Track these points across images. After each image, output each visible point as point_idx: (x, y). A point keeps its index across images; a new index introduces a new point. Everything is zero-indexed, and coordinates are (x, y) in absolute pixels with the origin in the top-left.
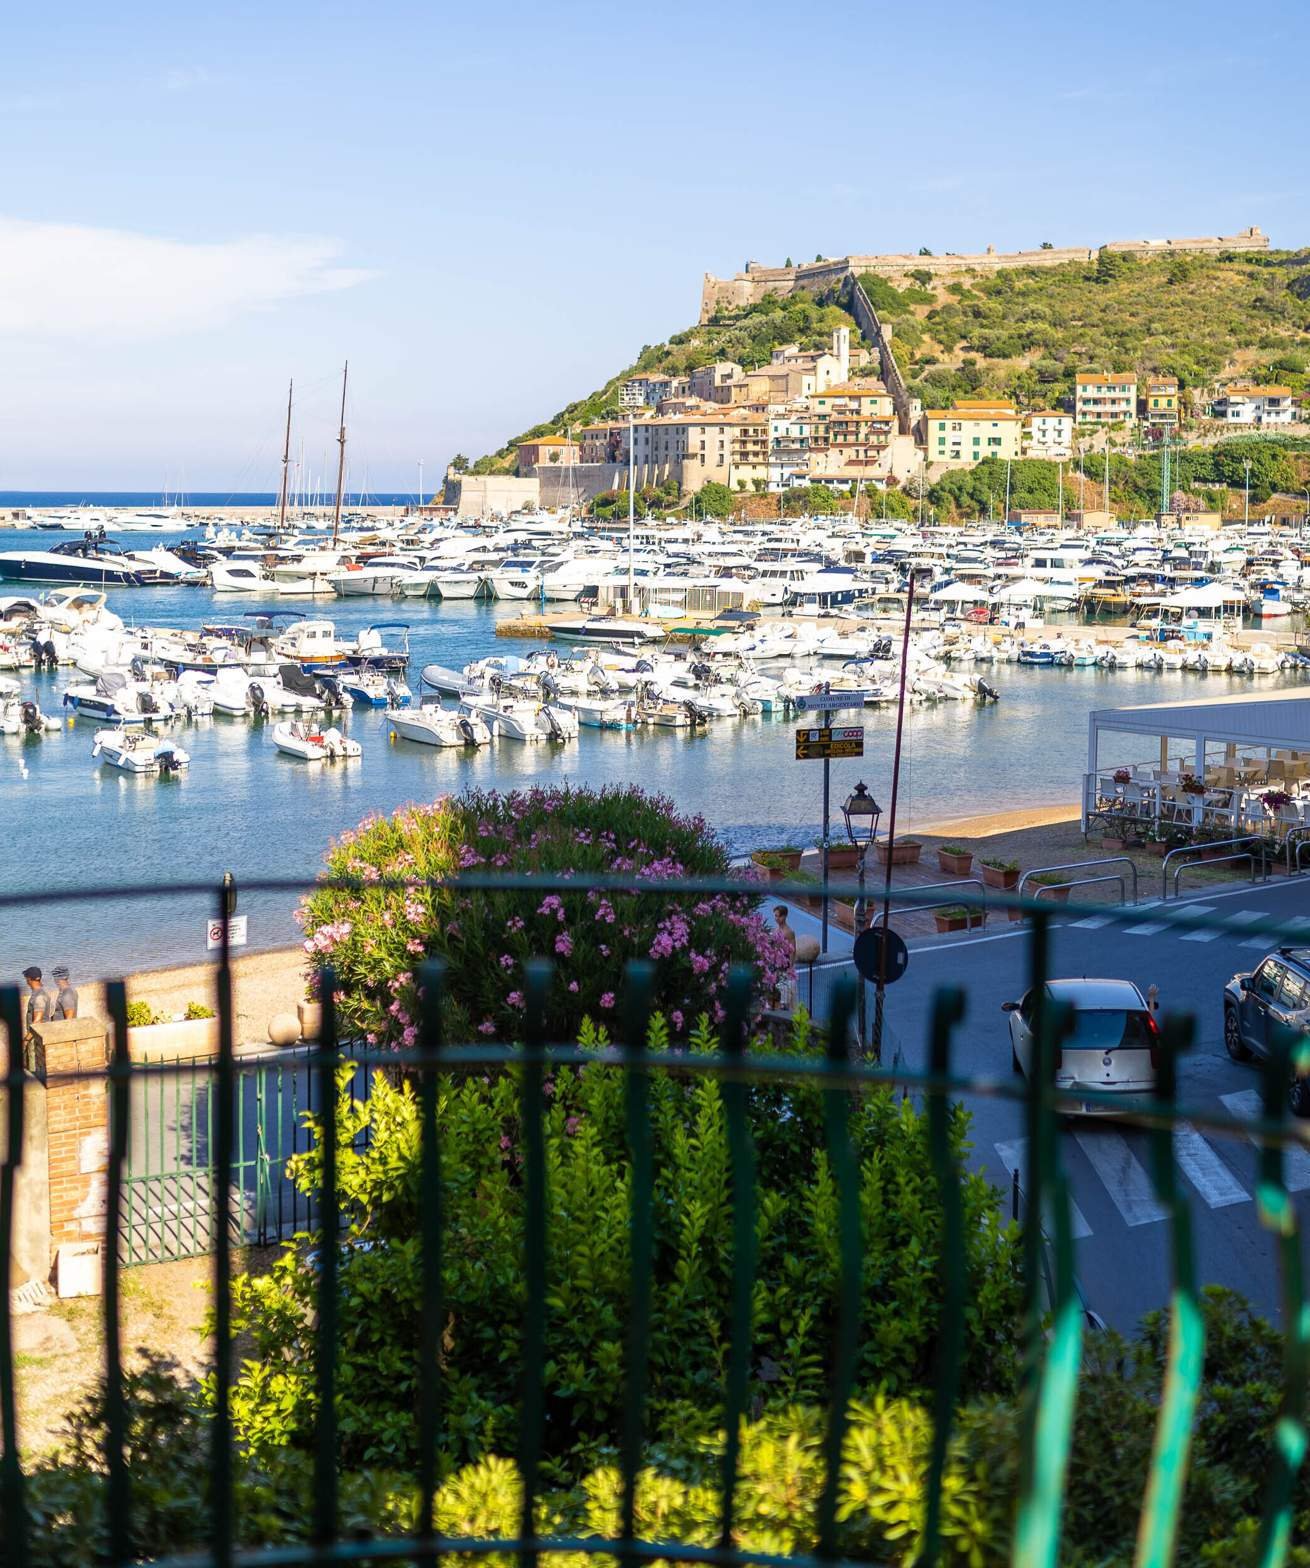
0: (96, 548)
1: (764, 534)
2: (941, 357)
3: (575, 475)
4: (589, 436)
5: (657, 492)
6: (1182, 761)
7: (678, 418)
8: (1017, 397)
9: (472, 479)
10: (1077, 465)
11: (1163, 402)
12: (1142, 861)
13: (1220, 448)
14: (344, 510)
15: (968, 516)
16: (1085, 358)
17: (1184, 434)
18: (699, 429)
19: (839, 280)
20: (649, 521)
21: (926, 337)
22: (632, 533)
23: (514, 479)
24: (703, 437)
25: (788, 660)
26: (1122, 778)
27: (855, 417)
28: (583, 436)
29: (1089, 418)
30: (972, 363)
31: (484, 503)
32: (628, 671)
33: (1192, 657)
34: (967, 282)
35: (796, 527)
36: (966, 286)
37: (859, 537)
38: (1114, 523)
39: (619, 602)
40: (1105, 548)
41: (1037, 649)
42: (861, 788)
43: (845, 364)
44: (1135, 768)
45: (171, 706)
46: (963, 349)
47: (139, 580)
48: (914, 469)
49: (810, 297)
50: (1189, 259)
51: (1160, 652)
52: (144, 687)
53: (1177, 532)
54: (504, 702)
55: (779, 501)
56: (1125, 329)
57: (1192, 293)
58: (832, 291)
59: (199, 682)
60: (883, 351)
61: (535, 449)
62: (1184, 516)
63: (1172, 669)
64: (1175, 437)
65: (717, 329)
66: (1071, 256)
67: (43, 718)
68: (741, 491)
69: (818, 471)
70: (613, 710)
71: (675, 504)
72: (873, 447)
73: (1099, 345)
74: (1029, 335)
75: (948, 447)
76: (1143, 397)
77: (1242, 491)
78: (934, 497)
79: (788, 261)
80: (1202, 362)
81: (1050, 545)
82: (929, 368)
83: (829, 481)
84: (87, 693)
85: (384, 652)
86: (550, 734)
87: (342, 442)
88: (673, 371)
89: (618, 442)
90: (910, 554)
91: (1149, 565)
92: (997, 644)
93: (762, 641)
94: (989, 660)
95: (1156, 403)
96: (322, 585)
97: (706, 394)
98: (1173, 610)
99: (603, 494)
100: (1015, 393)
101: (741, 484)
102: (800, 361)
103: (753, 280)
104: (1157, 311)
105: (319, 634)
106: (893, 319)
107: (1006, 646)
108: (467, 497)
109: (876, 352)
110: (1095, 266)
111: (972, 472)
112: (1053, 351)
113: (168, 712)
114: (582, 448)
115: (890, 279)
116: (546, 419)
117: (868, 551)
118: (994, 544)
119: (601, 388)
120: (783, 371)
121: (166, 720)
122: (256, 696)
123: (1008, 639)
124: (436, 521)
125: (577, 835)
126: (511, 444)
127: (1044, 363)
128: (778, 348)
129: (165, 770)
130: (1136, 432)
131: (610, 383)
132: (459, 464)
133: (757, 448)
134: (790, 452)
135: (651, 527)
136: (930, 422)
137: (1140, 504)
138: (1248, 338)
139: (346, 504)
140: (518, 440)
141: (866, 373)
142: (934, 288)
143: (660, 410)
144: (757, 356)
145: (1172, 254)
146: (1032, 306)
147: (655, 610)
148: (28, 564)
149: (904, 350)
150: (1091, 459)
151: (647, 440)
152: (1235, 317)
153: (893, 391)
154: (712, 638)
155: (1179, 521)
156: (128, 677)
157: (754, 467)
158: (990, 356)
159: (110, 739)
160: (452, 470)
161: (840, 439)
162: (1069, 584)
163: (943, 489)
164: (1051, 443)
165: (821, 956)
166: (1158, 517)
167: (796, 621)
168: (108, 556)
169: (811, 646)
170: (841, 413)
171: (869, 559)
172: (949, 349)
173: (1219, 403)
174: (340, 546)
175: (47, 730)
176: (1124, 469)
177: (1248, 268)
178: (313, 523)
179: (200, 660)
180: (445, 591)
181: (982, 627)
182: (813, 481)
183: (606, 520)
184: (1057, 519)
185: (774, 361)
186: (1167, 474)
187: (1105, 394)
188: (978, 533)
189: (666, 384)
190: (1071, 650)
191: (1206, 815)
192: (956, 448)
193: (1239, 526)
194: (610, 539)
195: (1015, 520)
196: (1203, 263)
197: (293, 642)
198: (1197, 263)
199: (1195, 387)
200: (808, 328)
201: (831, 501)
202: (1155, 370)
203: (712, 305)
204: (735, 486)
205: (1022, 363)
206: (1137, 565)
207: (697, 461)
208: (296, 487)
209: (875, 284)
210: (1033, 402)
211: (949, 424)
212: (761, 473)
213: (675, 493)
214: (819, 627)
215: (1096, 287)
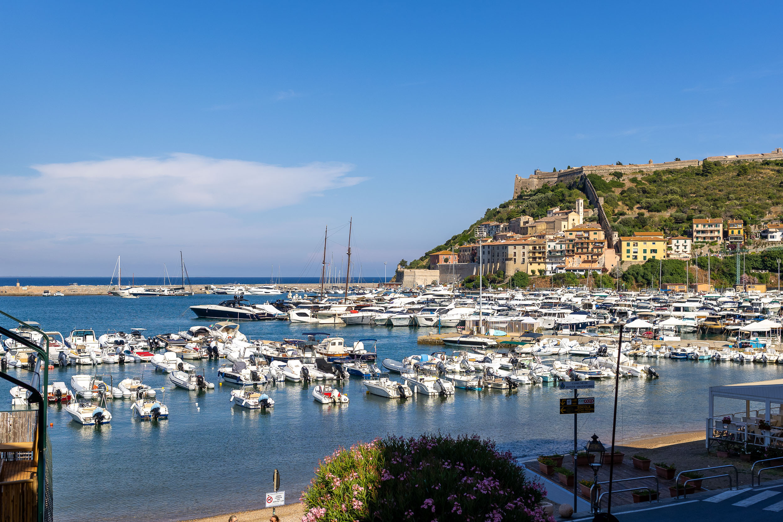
0: (239, 303)
1: (544, 295)
2: (627, 212)
3: (456, 269)
4: (462, 250)
5: (494, 276)
6: (757, 412)
7: (503, 242)
8: (664, 230)
9: (409, 271)
10: (694, 262)
11: (736, 232)
12: (740, 465)
13: (765, 253)
14: (350, 285)
15: (641, 286)
16: (697, 212)
17: (747, 247)
18: (513, 247)
19: (578, 177)
20: (490, 289)
21: (620, 203)
22: (481, 295)
23: (428, 270)
24: (515, 251)
25: (557, 357)
26: (727, 421)
27: (587, 241)
28: (459, 251)
29: (699, 240)
30: (642, 214)
31: (414, 281)
32: (480, 362)
33: (759, 356)
34: (639, 177)
35: (559, 292)
36: (639, 179)
37: (589, 297)
38: (713, 290)
39: (475, 328)
40: (709, 302)
41: (679, 351)
42: (595, 437)
43: (582, 216)
44: (733, 415)
45: (266, 377)
46: (637, 208)
47: (257, 318)
48: (615, 264)
49: (565, 185)
50: (747, 164)
51: (742, 353)
52: (254, 368)
53: (744, 294)
54: (420, 377)
55: (551, 280)
56: (716, 197)
57: (749, 180)
58: (575, 182)
59: (279, 366)
60: (600, 209)
61: (437, 256)
62: (747, 286)
63: (748, 362)
64: (742, 248)
65: (522, 201)
66: (689, 164)
67: (207, 383)
68: (533, 275)
69: (569, 266)
70: (472, 381)
71: (502, 281)
72: (595, 255)
73: (704, 205)
74: (670, 201)
75: (631, 254)
76: (726, 229)
77: (777, 274)
78: (624, 277)
79: (554, 169)
80: (755, 213)
81: (682, 300)
82: (622, 217)
83: (575, 270)
84: (228, 370)
85: (365, 352)
86: (441, 392)
87: (349, 254)
88: (501, 220)
89: (476, 253)
90: (614, 305)
91: (732, 310)
92: (658, 349)
93: (544, 347)
94: (655, 357)
95: (733, 232)
96: (338, 320)
97: (516, 231)
98: (746, 332)
99: (469, 277)
100: (663, 229)
101: (533, 272)
102: (560, 215)
103: (538, 178)
104: (732, 189)
105: (337, 344)
106: (604, 195)
107: (663, 350)
108: (406, 279)
109: (596, 210)
110: (701, 168)
111: (643, 266)
112: (682, 208)
113: (264, 380)
114: (459, 256)
115: (603, 176)
116: (443, 243)
117: (594, 303)
118: (654, 300)
119: (468, 228)
120: (552, 219)
121: (264, 384)
122: (305, 372)
123: (664, 347)
124: (393, 290)
125: (443, 464)
126: (427, 254)
127: (677, 214)
128: (550, 209)
129: (263, 408)
130: (723, 246)
131: (472, 226)
132: (403, 264)
133: (541, 255)
134: (556, 257)
135: (490, 293)
136: (623, 242)
137: (725, 280)
138: (778, 201)
139: (351, 282)
140: (430, 252)
141: (591, 220)
142: (624, 180)
143: (495, 238)
144: (540, 213)
145: (739, 162)
146: (671, 187)
147: (492, 332)
148: (209, 310)
149: (610, 209)
150: (701, 259)
151: (489, 252)
152: (770, 191)
153: (605, 228)
154: (520, 346)
155: (745, 288)
156: (247, 363)
157: (539, 264)
158: (651, 211)
159: (238, 393)
160: (400, 267)
161: (580, 251)
162: (692, 319)
163: (629, 274)
164: (681, 252)
165: (574, 514)
166: (735, 286)
167: (559, 338)
168: (244, 307)
169: (567, 349)
170: (580, 238)
171: (594, 308)
172: (631, 208)
173: (764, 232)
174: (348, 302)
175: (208, 388)
176: (717, 263)
177: (777, 168)
178: (338, 291)
179: (281, 356)
180: (395, 323)
181: (650, 341)
182: (567, 270)
183: (470, 289)
184: (685, 288)
185: (548, 215)
186: (738, 266)
187: (707, 228)
188: (646, 295)
189: (498, 226)
190: (696, 352)
191: (772, 441)
192: (635, 254)
193: (775, 291)
194: (471, 298)
195: (664, 288)
196: (754, 166)
197: (325, 347)
198: (751, 166)
199: (752, 224)
200: (564, 200)
201: (576, 280)
202: (732, 217)
203: (519, 190)
204: (530, 273)
205: (666, 214)
206: (726, 310)
207: (512, 262)
208: (329, 274)
209: (595, 179)
210: (672, 232)
211: (632, 243)
212: (542, 267)
213: (502, 276)
214: (570, 340)
215: (702, 178)
